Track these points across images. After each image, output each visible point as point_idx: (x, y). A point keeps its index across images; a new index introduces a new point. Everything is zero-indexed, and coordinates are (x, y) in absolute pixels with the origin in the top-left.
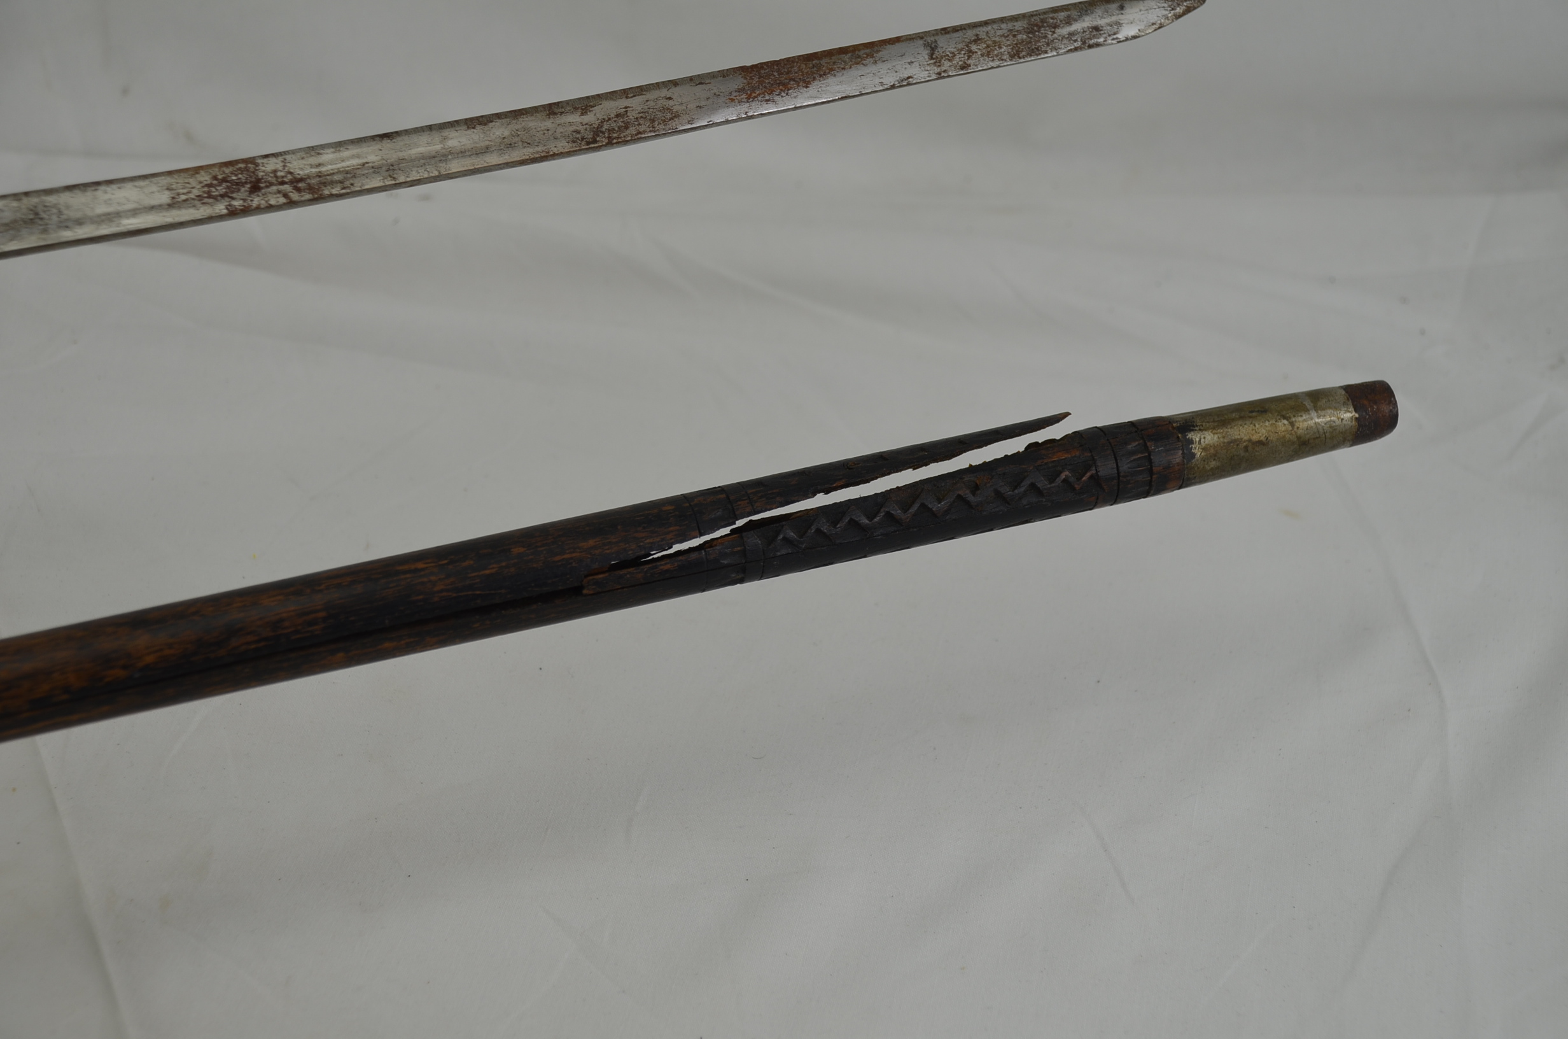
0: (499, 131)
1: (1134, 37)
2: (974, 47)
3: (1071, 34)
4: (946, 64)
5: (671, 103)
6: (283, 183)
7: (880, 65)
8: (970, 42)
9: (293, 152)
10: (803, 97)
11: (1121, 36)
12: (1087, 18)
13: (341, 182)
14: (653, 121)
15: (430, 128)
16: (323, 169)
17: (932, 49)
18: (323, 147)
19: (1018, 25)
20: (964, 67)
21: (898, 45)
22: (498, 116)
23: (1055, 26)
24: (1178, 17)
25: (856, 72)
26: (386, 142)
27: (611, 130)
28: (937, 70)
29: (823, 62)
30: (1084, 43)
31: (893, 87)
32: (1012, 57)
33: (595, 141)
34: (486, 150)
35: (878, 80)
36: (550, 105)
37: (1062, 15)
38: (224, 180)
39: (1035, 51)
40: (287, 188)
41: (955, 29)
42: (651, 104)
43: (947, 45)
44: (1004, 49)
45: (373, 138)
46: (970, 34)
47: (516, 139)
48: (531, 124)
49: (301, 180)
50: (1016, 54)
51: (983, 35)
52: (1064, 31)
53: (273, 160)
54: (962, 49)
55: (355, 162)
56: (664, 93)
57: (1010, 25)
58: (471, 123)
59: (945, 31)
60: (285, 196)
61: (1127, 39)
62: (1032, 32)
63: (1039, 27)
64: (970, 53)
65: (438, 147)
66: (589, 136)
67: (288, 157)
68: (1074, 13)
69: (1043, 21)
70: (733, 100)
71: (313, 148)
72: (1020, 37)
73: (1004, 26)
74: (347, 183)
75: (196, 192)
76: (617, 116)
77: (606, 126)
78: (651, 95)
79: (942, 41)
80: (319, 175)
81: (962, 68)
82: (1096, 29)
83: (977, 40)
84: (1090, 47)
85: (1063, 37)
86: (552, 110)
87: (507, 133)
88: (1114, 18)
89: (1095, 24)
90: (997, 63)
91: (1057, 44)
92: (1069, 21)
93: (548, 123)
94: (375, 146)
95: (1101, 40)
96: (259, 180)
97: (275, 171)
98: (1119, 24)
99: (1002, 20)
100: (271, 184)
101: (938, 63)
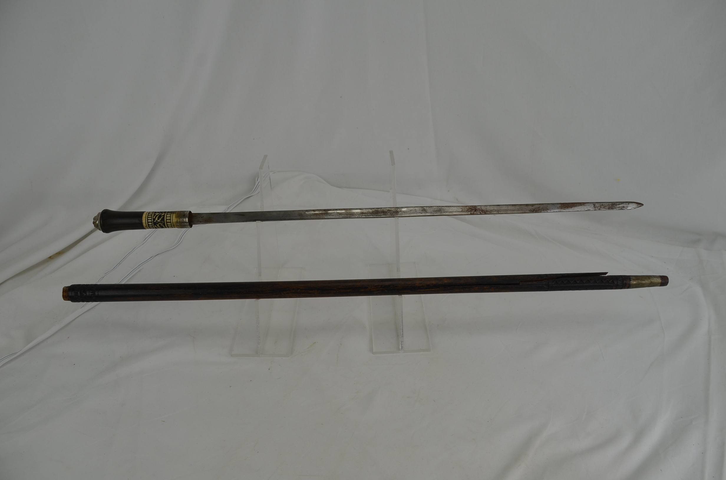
0: (517, 207)
1: (630, 209)
2: (602, 206)
3: (619, 207)
4: (596, 208)
5: (547, 207)
6: (480, 210)
7: (585, 206)
8: (601, 205)
9: (483, 206)
10: (570, 210)
11: (628, 209)
12: (622, 205)
13: (490, 212)
14: (544, 210)
15: (506, 205)
16: (487, 209)
17: (594, 205)
18: (488, 205)
19: (610, 204)
20: (600, 209)
21: (588, 204)
22: (518, 205)
23: (617, 205)
24: (638, 207)
25: (580, 207)
26: (498, 206)
27: (536, 210)
28: (595, 209)
29: (575, 204)
30: (621, 209)
31: (586, 211)
32: (608, 209)
33: (533, 211)
34: (515, 210)
35: (584, 209)
36: (527, 204)
37: (618, 203)
38: (471, 209)
39: (612, 209)
40: (481, 211)
41: (599, 203)
42: (544, 207)
43: (597, 205)
44: (607, 207)
45: (496, 205)
46: (601, 204)
47: (520, 209)
48: (523, 207)
49: (483, 210)
50: (609, 209)
51: (603, 204)
52: (618, 206)
53: (479, 206)
54: (599, 206)
55: (493, 209)
56: (546, 205)
57: (609, 204)
58: (513, 205)
59: (597, 203)
60: (480, 212)
61: (629, 209)
62: (612, 205)
63: (614, 205)
64: (601, 207)
65: (507, 208)
66: (533, 210)
67: (482, 206)
68: (620, 203)
69: (614, 204)
70: (558, 208)
71: (486, 205)
72: (610, 206)
73: (607, 203)
74: (491, 212)
75: (466, 210)
76: (538, 208)
77: (536, 209)
78: (545, 205)
79: (596, 204)
80: (486, 210)
81: (599, 209)
82: (624, 207)
83: (602, 205)
84: (622, 210)
85: (618, 207)
86: (527, 205)
87: (519, 208)
88: (627, 206)
89: (624, 206)
90: (605, 210)
91: (616, 208)
92: (619, 205)
93: (526, 207)
94: (496, 207)
95: (624, 209)
96: (476, 209)
97: (479, 208)
98: (628, 206)
99: (607, 202)
100: (478, 210)
101: (595, 208)
